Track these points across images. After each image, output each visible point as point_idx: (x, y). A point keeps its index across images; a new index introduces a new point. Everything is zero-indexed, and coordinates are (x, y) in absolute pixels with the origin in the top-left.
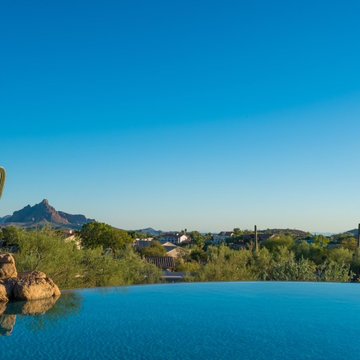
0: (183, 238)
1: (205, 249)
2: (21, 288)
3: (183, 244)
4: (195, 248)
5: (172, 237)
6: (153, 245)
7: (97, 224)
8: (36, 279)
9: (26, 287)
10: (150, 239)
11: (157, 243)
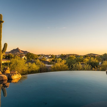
0: (50, 56)
1: (55, 59)
2: (11, 76)
3: (50, 58)
4: (53, 59)
5: (47, 56)
6: (43, 58)
7: (30, 53)
8: (15, 74)
9: (12, 76)
10: (42, 57)
11: (44, 57)
